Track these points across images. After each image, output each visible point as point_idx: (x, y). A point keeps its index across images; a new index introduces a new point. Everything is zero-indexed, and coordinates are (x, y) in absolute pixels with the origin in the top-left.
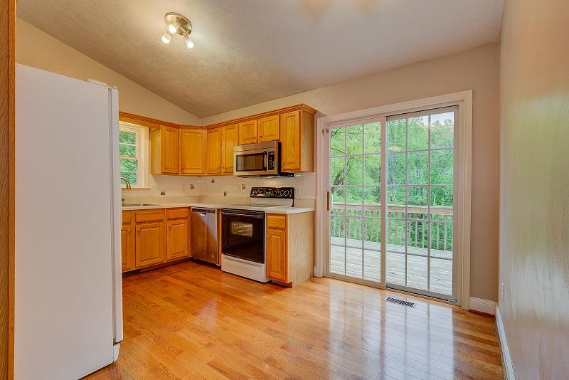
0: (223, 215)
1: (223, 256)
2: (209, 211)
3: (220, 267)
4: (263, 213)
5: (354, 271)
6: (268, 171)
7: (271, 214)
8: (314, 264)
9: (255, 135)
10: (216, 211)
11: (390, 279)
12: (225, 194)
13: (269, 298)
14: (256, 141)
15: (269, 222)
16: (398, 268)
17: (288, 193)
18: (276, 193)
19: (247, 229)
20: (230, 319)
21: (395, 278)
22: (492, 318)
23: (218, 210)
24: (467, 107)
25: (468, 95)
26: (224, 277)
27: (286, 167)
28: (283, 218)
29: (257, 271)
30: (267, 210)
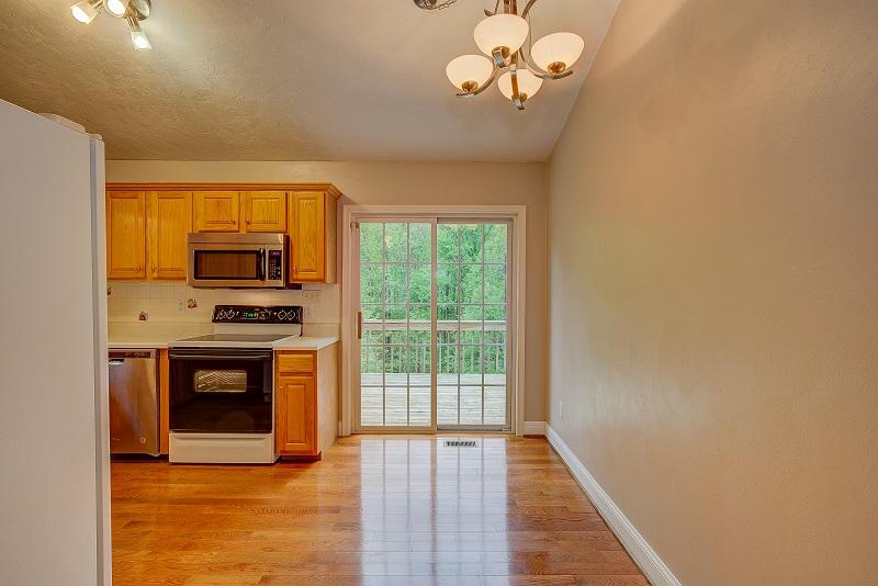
0: (172, 362)
1: (171, 434)
2: (132, 355)
3: (165, 458)
4: (270, 351)
5: (396, 418)
6: (268, 282)
7: (283, 352)
8: (339, 417)
9: (235, 219)
10: (153, 354)
11: (441, 421)
12: (143, 317)
13: (301, 485)
14: (235, 228)
15: (282, 365)
16: (421, 404)
17: (292, 315)
18: (273, 315)
19: (234, 380)
20: (262, 533)
21: (446, 417)
22: (543, 438)
23: (159, 351)
24: (521, 222)
25: (522, 210)
26: (174, 474)
27: (299, 276)
28: (311, 356)
29: (257, 448)
30: (276, 345)
